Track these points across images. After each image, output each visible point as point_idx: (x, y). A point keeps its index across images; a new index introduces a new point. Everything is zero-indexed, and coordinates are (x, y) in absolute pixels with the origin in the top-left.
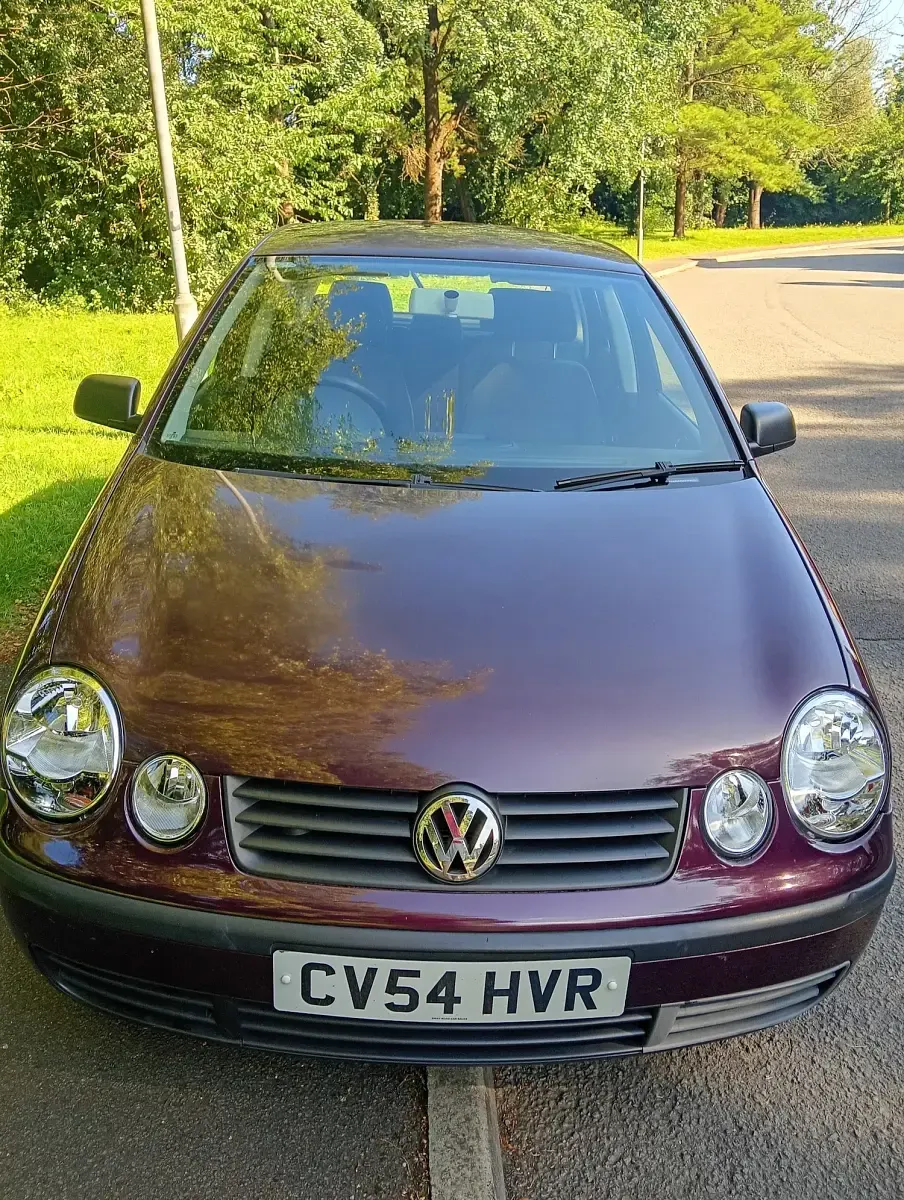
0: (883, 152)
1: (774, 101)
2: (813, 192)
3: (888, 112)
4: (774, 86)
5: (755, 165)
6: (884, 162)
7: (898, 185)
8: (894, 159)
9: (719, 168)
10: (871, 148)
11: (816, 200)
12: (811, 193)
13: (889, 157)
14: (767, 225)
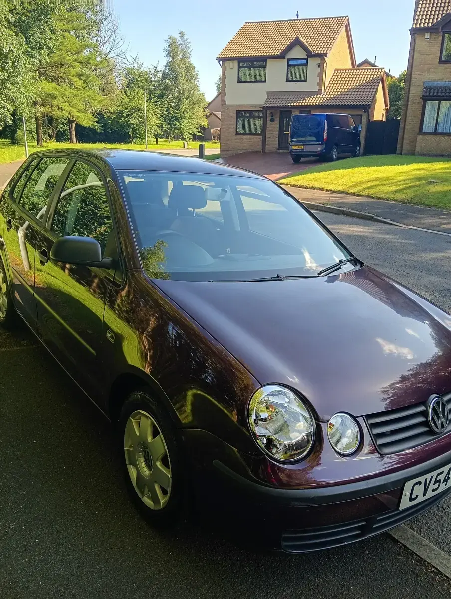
0: (127, 111)
1: (79, 83)
2: (98, 127)
3: (125, 92)
4: (80, 76)
5: (75, 113)
6: (127, 115)
7: (135, 126)
8: (132, 114)
9: (58, 112)
10: (121, 108)
11: (99, 131)
12: (97, 127)
13: (130, 113)
14: (79, 142)
